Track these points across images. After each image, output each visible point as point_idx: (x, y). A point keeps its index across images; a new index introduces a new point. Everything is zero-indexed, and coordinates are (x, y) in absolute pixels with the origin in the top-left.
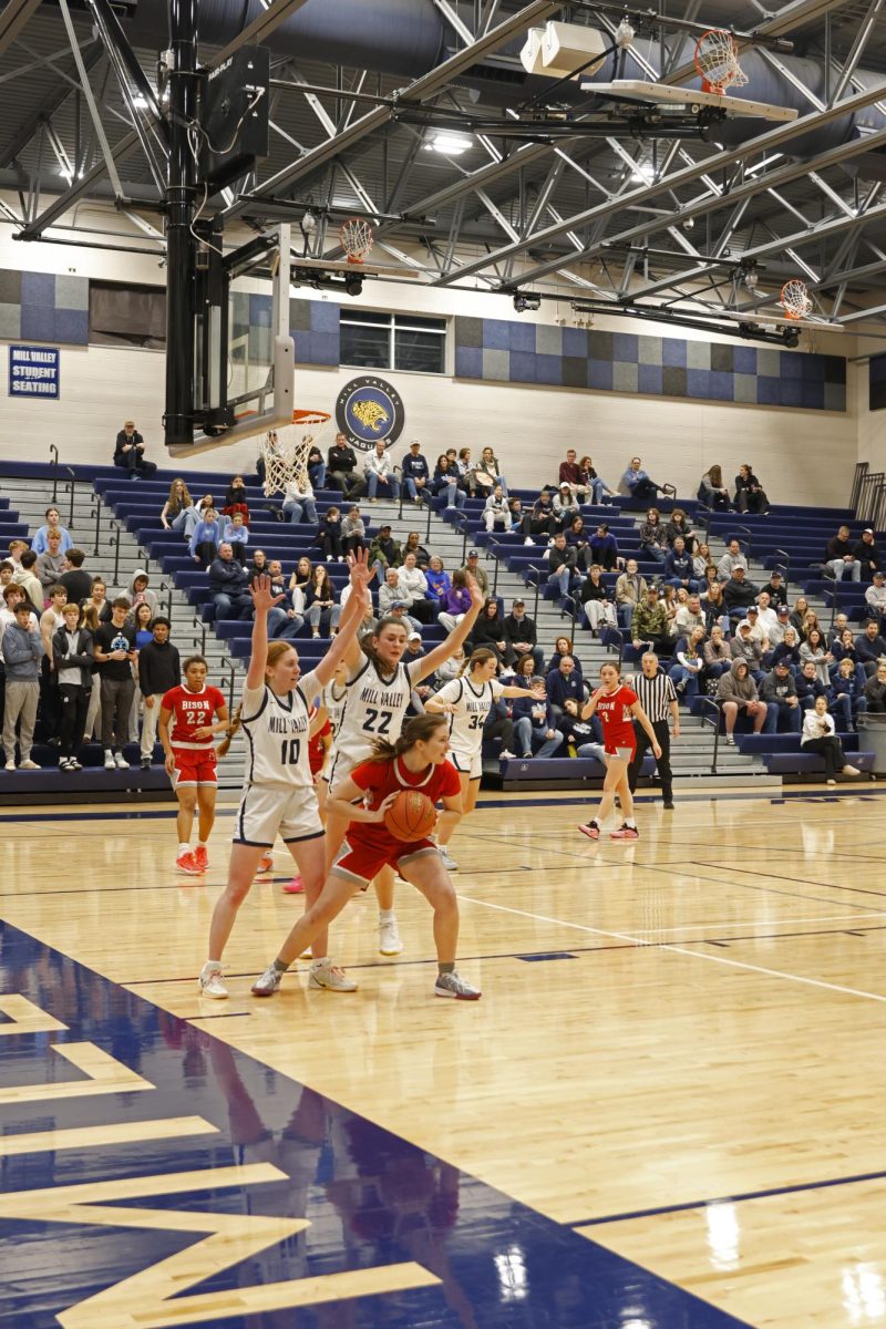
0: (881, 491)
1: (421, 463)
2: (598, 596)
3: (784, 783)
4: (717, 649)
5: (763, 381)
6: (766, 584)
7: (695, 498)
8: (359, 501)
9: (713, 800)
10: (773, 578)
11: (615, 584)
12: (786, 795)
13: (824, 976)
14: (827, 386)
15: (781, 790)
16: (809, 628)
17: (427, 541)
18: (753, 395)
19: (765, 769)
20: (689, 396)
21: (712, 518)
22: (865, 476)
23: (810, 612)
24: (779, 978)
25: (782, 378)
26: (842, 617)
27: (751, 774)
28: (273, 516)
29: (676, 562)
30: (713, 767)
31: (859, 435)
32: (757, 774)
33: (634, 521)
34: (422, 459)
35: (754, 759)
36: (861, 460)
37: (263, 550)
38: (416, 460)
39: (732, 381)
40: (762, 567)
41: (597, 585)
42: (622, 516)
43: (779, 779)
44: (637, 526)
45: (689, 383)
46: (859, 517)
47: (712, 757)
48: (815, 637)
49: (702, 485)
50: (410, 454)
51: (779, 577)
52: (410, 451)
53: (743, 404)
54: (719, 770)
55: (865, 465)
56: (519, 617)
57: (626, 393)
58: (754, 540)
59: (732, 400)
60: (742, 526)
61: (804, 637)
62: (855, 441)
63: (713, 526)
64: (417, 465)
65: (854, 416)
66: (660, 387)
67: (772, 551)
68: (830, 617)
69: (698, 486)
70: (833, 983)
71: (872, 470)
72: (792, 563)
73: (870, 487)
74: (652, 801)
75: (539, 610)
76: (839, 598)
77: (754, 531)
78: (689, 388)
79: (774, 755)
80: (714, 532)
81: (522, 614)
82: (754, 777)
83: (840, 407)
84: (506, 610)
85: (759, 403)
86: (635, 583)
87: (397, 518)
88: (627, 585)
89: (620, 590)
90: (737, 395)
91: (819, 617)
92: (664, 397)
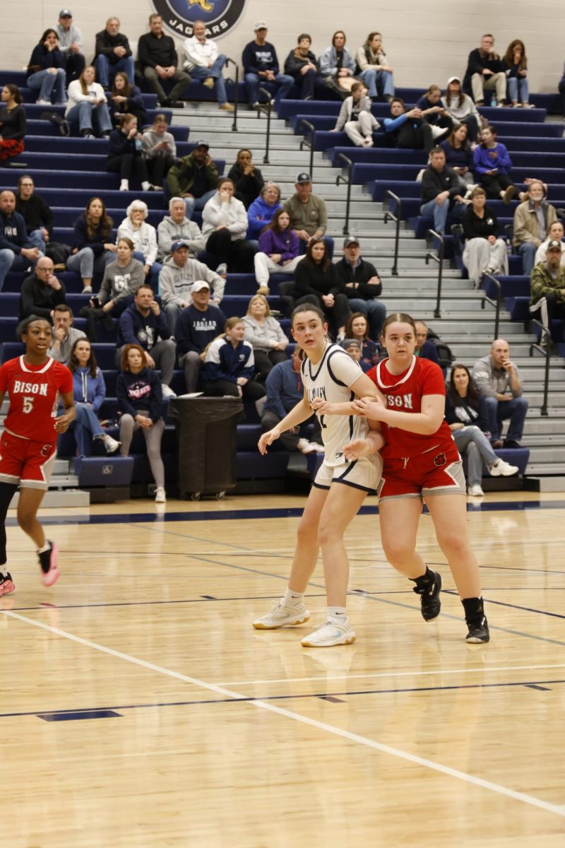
1: (269, 54)
2: (485, 232)
8: (181, 106)
11: (512, 214)
17: (266, 161)
28: (54, 129)
34: (269, 48)
37: (33, 176)
38: (262, 49)
41: (481, 215)
50: (253, 43)
52: (253, 37)
56: (353, 262)
64: (264, 56)
74: (523, 508)
75: (400, 253)
81: (356, 258)
84: (335, 252)
86: (540, 215)
87: (230, 129)
88: (529, 217)
89: (519, 224)
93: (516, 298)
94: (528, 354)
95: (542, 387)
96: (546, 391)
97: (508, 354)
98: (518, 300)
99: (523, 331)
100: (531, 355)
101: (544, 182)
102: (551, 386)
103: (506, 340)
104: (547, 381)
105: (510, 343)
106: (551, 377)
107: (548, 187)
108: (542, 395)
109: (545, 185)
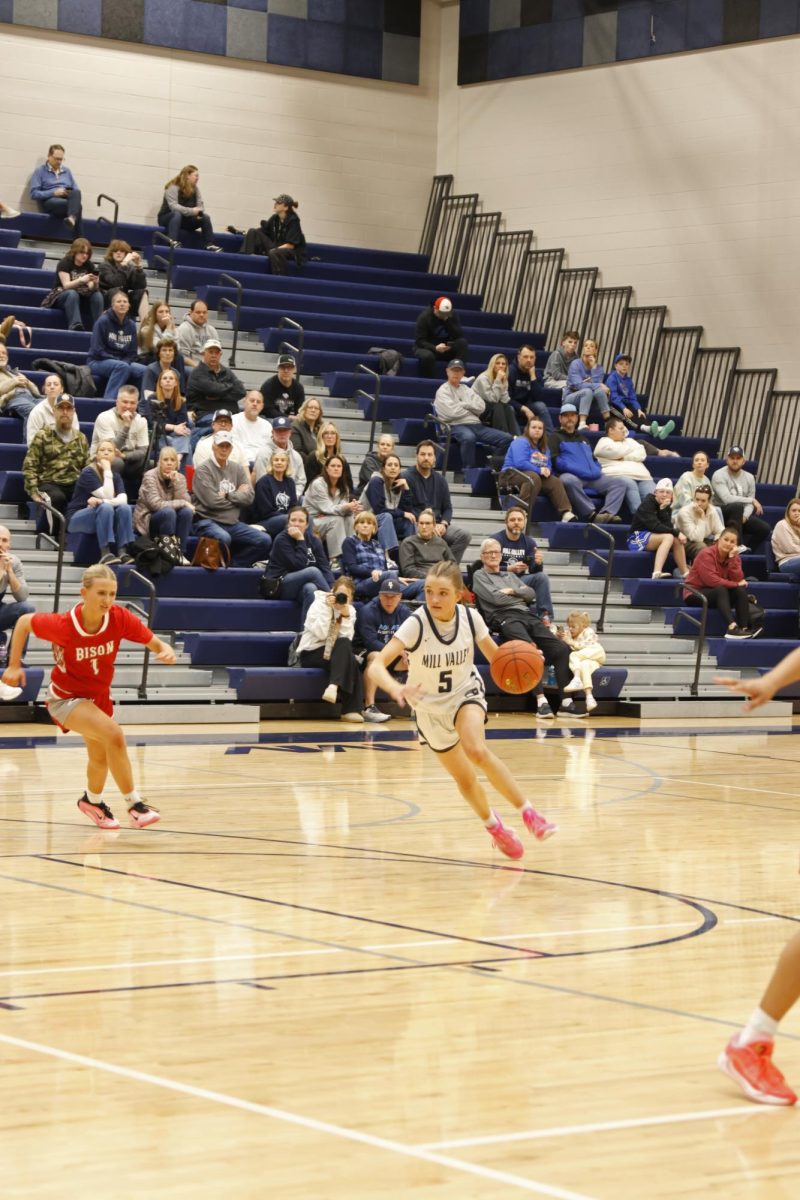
0: (472, 225)
3: (263, 718)
4: (167, 484)
5: (277, 24)
6: (270, 376)
7: (154, 223)
9: (139, 745)
10: (281, 366)
12: (265, 738)
13: (164, 1063)
14: (387, 38)
15: (257, 729)
16: (326, 454)
18: (260, 47)
19: (232, 695)
20: (148, 44)
21: (179, 258)
22: (447, 198)
23: (327, 426)
24: (81, 1069)
25: (310, 20)
26: (388, 439)
27: (207, 702)
29: (112, 336)
30: (142, 689)
31: (440, 127)
32: (219, 702)
33: (43, 257)
35: (214, 676)
36: (440, 172)
39: (224, 20)
40: (261, 346)
42: (23, 248)
43: (254, 711)
44: (50, 267)
45: (149, 17)
46: (434, 269)
47: (140, 671)
48: (335, 470)
49: (165, 202)
51: (291, 366)
53: (244, 61)
54: (151, 694)
55: (447, 180)
57: (35, 29)
58: (246, 300)
59: (224, 55)
60: (226, 274)
61: (313, 469)
62: (434, 137)
63: (181, 272)
65: (429, 93)
66: (98, 23)
67: (276, 320)
68: (367, 437)
69: (160, 203)
70: (173, 1077)
71: (459, 189)
72: (309, 342)
73: (455, 217)
74: (33, 747)
76: (383, 405)
77: (246, 282)
78: (148, 28)
79: (248, 669)
80: (184, 283)
82: (213, 707)
83: (408, 76)
85: (270, 62)
90: (233, 45)
91: (342, 436)
92: (106, 42)
93: (8, 472)
94: (34, 546)
95: (53, 589)
96: (57, 595)
97: (7, 544)
98: (10, 475)
99: (16, 515)
100: (38, 547)
101: (27, 325)
102: (64, 589)
103: (7, 527)
104: (58, 581)
105: (12, 531)
106: (63, 577)
107: (33, 331)
108: (52, 600)
109: (29, 329)
